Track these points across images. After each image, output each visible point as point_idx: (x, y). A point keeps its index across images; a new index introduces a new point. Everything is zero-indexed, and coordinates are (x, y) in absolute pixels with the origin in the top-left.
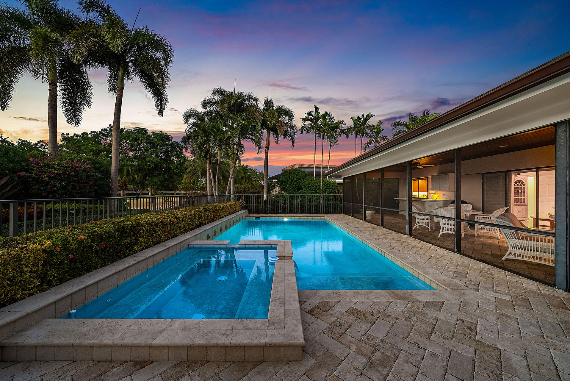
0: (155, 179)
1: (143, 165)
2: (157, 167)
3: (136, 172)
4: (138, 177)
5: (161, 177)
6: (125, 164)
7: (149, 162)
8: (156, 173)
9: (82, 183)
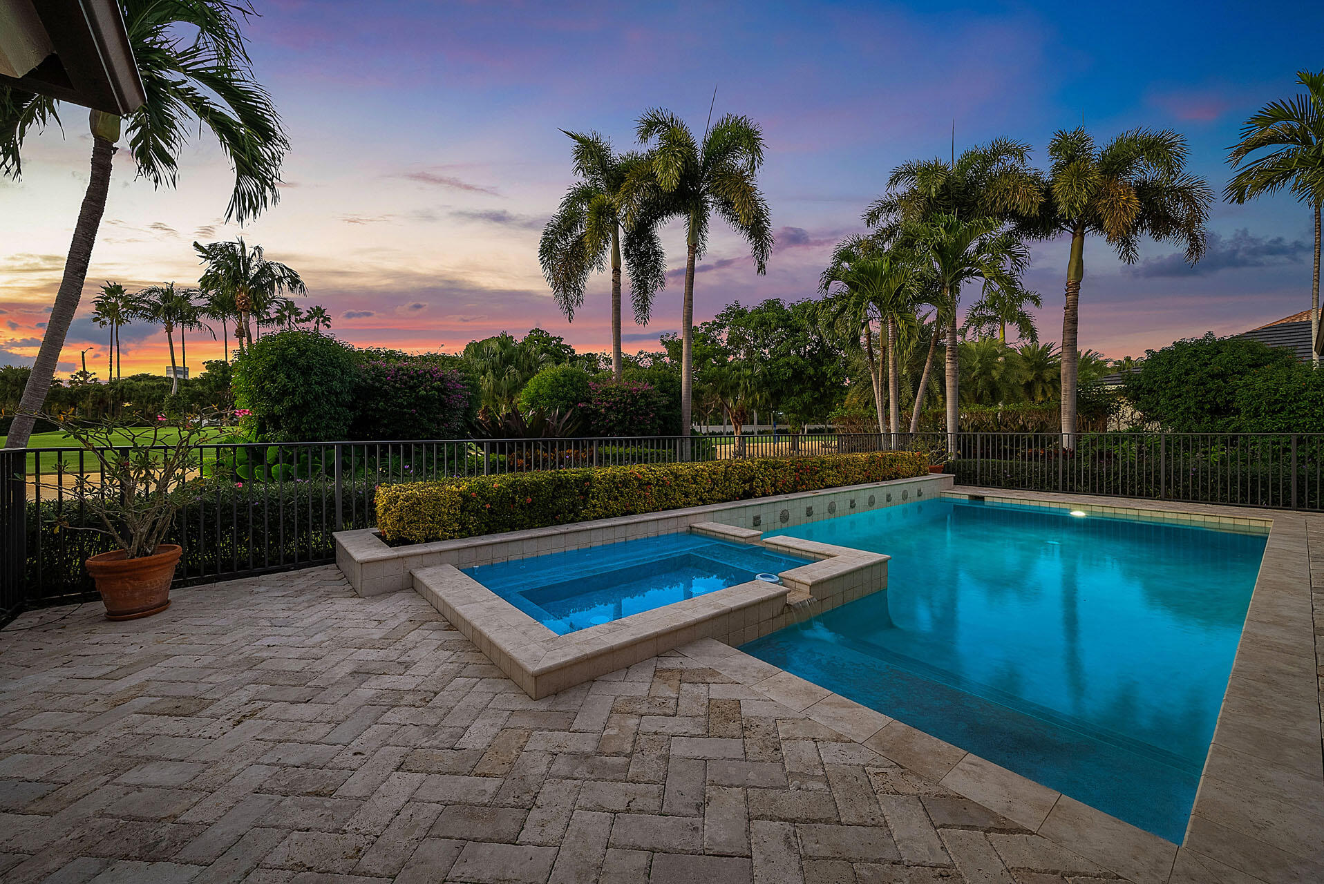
0: (793, 401)
1: (771, 375)
2: (798, 375)
3: (759, 390)
4: (761, 397)
5: (806, 397)
6: (740, 375)
7: (783, 366)
8: (797, 388)
9: (641, 415)
